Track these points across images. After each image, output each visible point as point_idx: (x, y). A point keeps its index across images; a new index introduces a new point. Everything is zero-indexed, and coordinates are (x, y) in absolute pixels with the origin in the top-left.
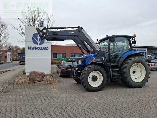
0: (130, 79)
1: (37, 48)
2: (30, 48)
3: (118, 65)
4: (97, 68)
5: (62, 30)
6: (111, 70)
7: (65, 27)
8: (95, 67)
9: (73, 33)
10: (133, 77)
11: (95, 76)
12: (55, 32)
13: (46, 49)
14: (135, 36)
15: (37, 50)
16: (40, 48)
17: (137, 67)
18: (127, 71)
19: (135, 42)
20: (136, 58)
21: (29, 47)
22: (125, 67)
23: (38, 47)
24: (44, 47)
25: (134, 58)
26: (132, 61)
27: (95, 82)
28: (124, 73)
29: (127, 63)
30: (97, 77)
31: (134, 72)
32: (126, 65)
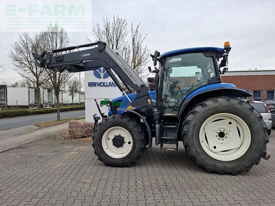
0: (199, 150)
1: (100, 84)
2: (91, 84)
3: (177, 117)
6: (157, 126)
8: (115, 120)
9: (89, 54)
10: (215, 147)
11: (120, 136)
12: (59, 57)
13: (114, 85)
14: (228, 49)
15: (100, 88)
16: (104, 83)
17: (230, 123)
18: (191, 130)
21: (89, 83)
23: (102, 83)
24: (110, 83)
25: (214, 102)
26: (208, 108)
27: (120, 149)
28: (184, 134)
29: (192, 113)
30: (123, 138)
31: (222, 135)
32: (190, 117)
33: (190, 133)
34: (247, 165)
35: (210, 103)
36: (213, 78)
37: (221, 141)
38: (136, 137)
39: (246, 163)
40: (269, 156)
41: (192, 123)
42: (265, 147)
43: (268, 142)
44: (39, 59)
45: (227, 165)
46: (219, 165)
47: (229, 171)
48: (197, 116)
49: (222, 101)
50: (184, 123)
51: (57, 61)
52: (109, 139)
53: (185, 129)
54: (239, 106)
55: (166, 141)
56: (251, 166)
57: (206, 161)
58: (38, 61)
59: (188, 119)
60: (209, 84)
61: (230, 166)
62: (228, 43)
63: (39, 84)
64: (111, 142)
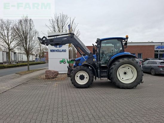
0: (117, 79)
1: (57, 51)
2: (52, 51)
3: (107, 66)
4: (83, 68)
5: (57, 37)
6: (99, 70)
7: (59, 34)
8: (81, 68)
9: (66, 39)
10: (123, 78)
11: (82, 75)
12: (51, 39)
13: (65, 51)
14: (127, 38)
17: (129, 68)
18: (114, 71)
19: (126, 44)
20: (124, 60)
22: (112, 69)
24: (62, 50)
25: (123, 60)
26: (120, 62)
27: (83, 80)
28: (111, 73)
29: (114, 64)
30: (84, 76)
31: (125, 73)
32: (113, 66)
33: (113, 73)
34: (136, 85)
35: (121, 60)
36: (122, 50)
37: (125, 76)
38: (90, 75)
39: (135, 84)
40: (143, 82)
41: (114, 69)
42: (142, 77)
43: (143, 75)
44: (41, 40)
45: (128, 85)
46: (125, 85)
47: (129, 87)
48: (116, 66)
49: (126, 59)
50: (110, 69)
51: (50, 41)
52: (77, 76)
53: (111, 71)
54: (132, 61)
55: (102, 77)
56: (137, 85)
57: (120, 84)
58: (41, 41)
59: (112, 67)
60: (120, 53)
61: (129, 85)
62: (127, 36)
63: (10, 50)
64: (78, 78)
